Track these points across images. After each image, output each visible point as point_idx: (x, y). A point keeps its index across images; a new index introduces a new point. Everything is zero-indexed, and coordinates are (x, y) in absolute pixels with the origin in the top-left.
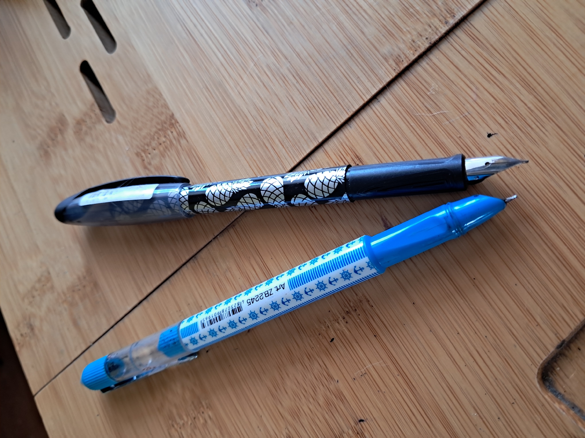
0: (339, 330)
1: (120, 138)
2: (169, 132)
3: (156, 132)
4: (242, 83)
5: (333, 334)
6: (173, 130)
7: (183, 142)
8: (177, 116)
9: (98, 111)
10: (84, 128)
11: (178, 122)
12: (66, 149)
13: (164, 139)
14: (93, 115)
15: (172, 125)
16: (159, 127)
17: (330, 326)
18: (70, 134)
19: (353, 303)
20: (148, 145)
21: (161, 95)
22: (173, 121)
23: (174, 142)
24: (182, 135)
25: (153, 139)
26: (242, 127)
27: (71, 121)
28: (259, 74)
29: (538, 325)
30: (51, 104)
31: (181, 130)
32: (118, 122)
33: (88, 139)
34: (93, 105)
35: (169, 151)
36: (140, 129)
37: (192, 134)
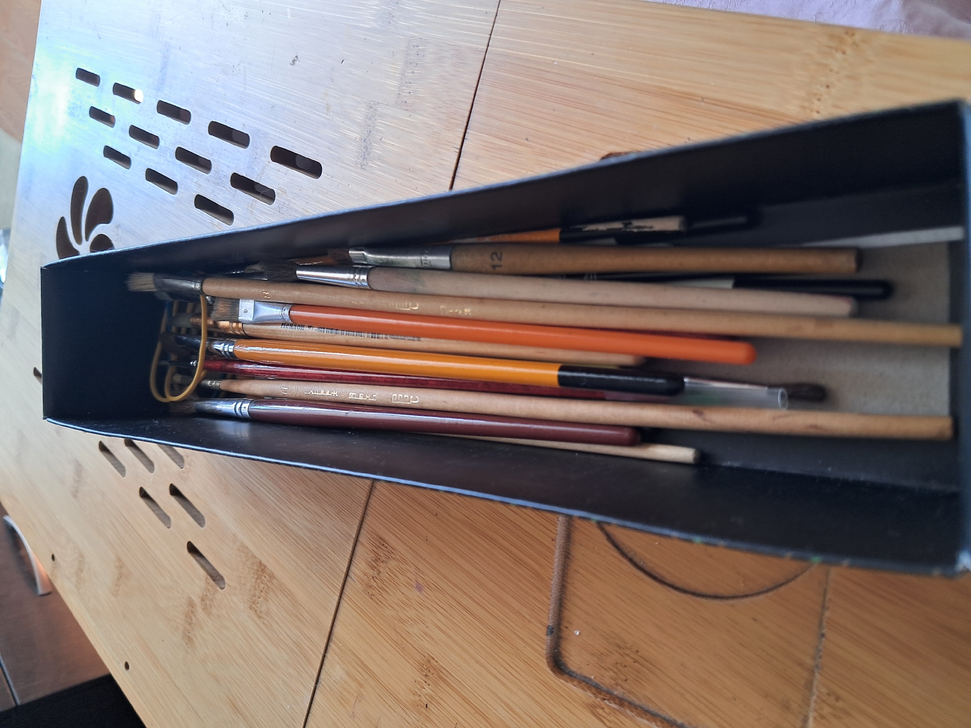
0: (427, 695)
1: (234, 598)
2: (263, 578)
3: (256, 582)
4: (293, 514)
5: (425, 702)
6: (265, 575)
7: (275, 581)
8: (264, 561)
9: (212, 582)
10: (208, 602)
11: (266, 567)
12: (202, 629)
13: (262, 586)
14: (210, 588)
15: (263, 571)
16: (256, 577)
17: (421, 695)
18: (200, 613)
19: (426, 666)
20: (254, 596)
21: (247, 548)
22: (263, 567)
23: (269, 584)
24: (272, 576)
25: (255, 589)
26: (305, 549)
27: (197, 601)
28: (300, 501)
29: (530, 622)
30: (178, 592)
31: (269, 572)
32: (228, 585)
33: (214, 611)
34: (207, 578)
35: (268, 594)
36: (245, 585)
37: (278, 573)
